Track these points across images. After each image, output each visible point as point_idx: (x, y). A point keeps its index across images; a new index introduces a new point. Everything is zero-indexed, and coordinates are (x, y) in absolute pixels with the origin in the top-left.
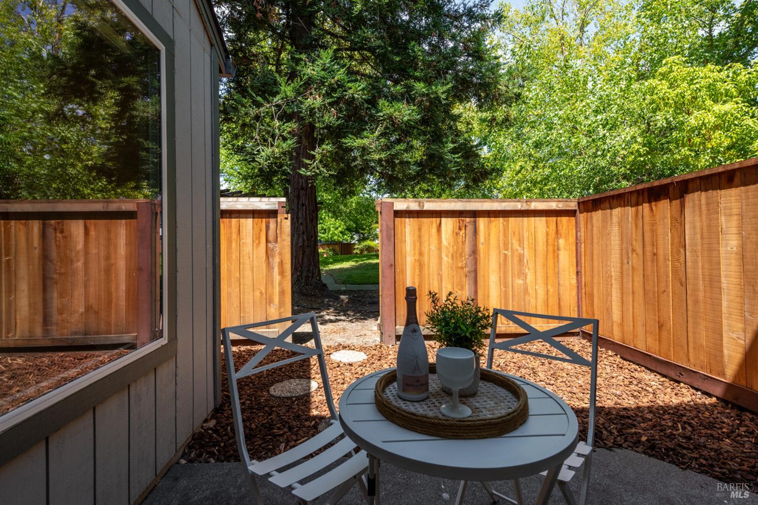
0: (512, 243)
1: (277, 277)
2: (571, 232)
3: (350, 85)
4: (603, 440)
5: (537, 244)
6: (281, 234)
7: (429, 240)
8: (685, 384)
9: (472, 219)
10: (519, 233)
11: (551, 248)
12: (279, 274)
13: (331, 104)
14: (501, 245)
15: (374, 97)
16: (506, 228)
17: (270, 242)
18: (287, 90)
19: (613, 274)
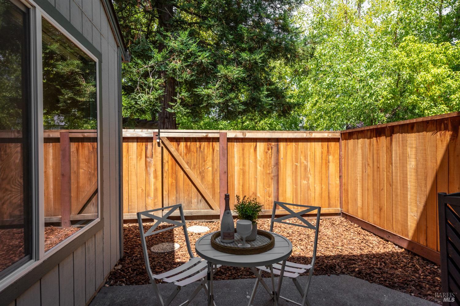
0: (300, 158)
1: (152, 180)
2: (336, 152)
3: (199, 54)
4: (335, 271)
5: (315, 159)
6: (155, 152)
7: (249, 157)
8: (391, 242)
9: (276, 143)
10: (305, 152)
11: (324, 162)
12: (154, 178)
13: (187, 66)
14: (294, 160)
15: (215, 61)
16: (297, 149)
17: (148, 158)
18: (158, 56)
19: (358, 178)
